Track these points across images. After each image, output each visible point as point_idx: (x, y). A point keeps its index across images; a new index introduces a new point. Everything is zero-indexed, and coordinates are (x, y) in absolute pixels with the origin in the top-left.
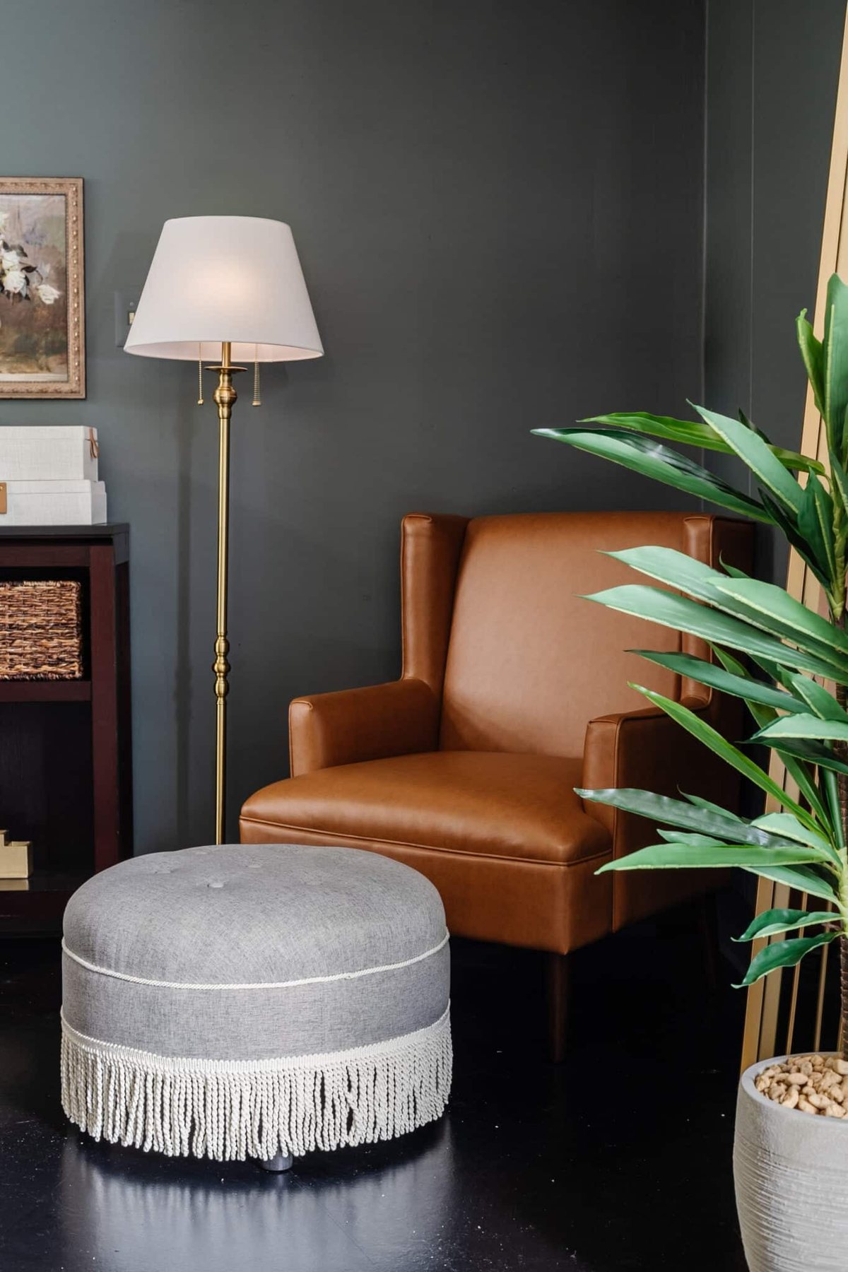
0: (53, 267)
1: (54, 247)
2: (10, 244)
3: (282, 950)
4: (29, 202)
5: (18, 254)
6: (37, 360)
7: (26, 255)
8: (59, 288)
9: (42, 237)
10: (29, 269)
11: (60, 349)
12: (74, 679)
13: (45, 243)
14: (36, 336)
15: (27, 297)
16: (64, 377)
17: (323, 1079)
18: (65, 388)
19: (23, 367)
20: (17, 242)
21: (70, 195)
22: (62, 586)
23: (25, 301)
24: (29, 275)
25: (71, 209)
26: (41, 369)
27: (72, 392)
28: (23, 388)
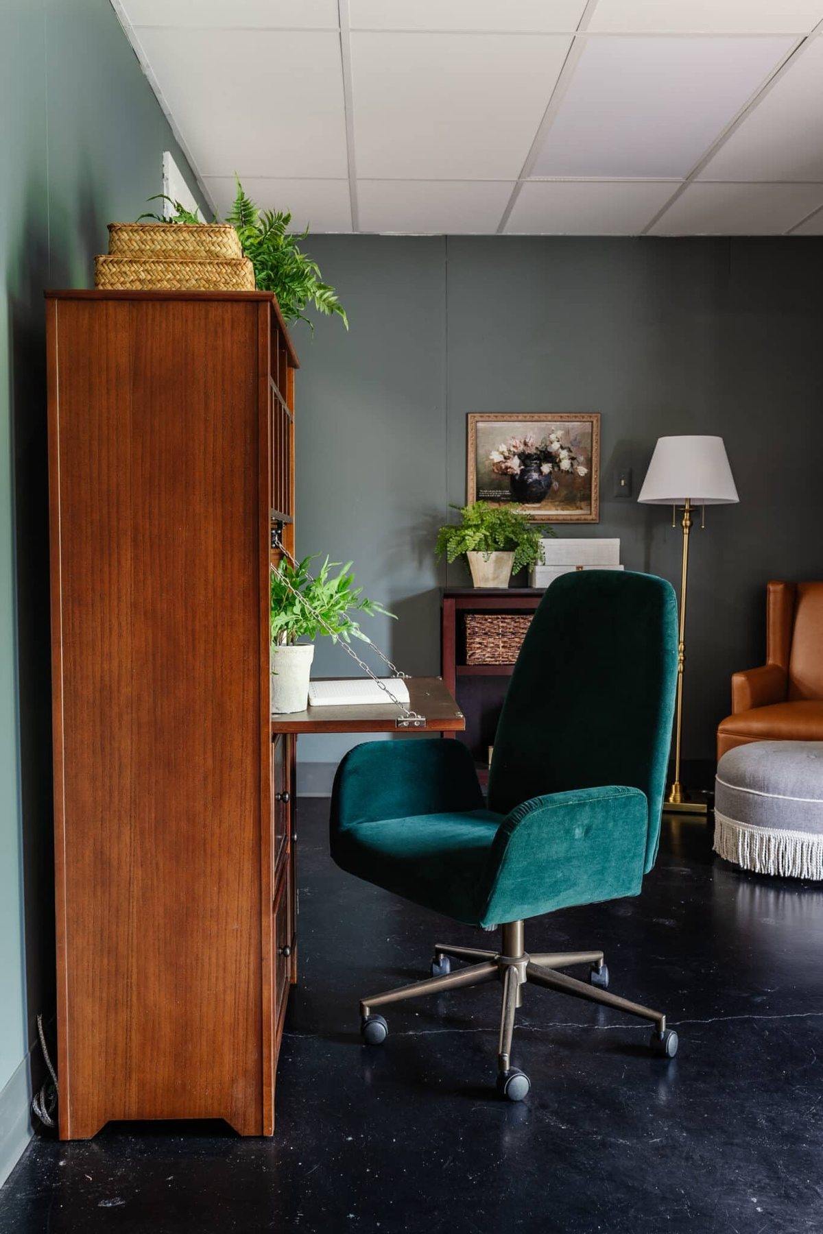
0: (585, 458)
1: (585, 448)
2: (563, 446)
4: (574, 425)
5: (568, 451)
6: (575, 504)
7: (572, 452)
8: (587, 468)
9: (580, 442)
10: (573, 459)
11: (587, 498)
13: (581, 446)
14: (575, 492)
15: (572, 473)
16: (588, 512)
18: (590, 517)
19: (569, 507)
20: (567, 445)
21: (595, 422)
23: (571, 475)
24: (573, 462)
25: (594, 429)
26: (579, 508)
27: (593, 520)
28: (569, 518)
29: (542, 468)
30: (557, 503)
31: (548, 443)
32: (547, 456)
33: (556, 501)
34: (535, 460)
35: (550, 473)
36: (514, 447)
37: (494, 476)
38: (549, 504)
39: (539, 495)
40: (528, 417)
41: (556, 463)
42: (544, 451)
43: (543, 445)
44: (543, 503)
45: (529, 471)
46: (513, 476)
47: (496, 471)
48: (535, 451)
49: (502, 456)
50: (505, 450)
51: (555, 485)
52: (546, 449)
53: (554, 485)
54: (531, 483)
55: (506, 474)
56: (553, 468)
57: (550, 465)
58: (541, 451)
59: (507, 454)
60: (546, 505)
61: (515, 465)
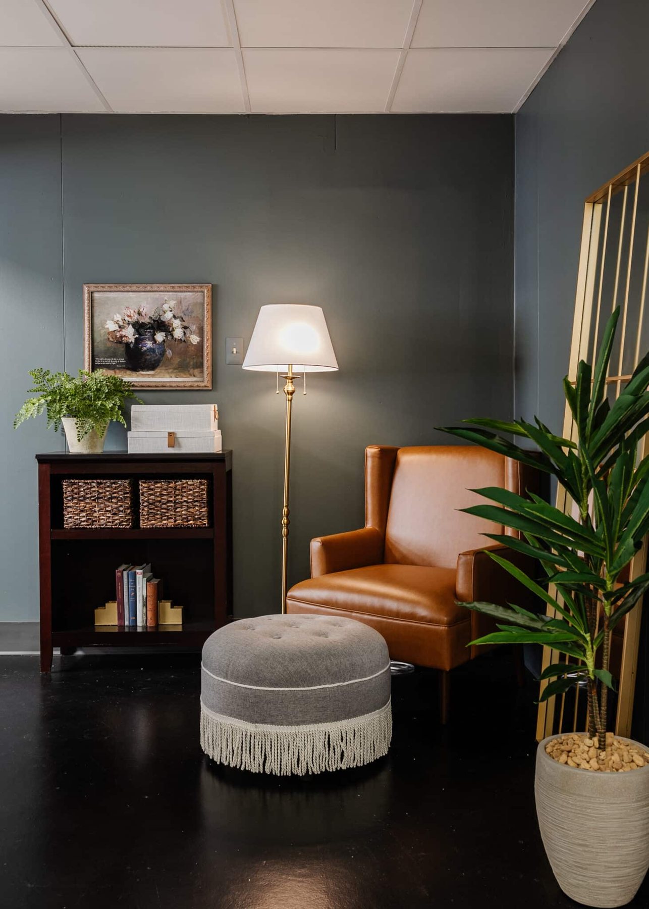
0: (197, 327)
1: (197, 317)
2: (176, 315)
3: (309, 671)
4: (186, 296)
5: (180, 321)
6: (189, 371)
7: (184, 321)
8: (200, 337)
9: (192, 312)
10: (185, 328)
11: (200, 366)
12: (205, 527)
13: (193, 315)
14: (188, 359)
15: (184, 341)
16: (201, 379)
17: (329, 735)
18: (202, 384)
19: (182, 374)
20: (180, 315)
21: (206, 292)
22: (200, 482)
23: (183, 343)
24: (185, 331)
25: (205, 299)
26: (191, 375)
27: (205, 387)
28: (182, 385)
29: (155, 337)
30: (171, 370)
31: (161, 313)
32: (160, 325)
33: (170, 369)
34: (149, 328)
35: (164, 341)
36: (128, 316)
37: (109, 344)
38: (163, 371)
39: (153, 362)
40: (141, 287)
41: (170, 332)
42: (157, 321)
43: (157, 314)
44: (157, 370)
45: (143, 340)
46: (127, 345)
47: (111, 339)
48: (149, 321)
49: (117, 325)
50: (120, 319)
51: (169, 353)
52: (160, 318)
53: (167, 353)
54: (145, 351)
55: (121, 343)
56: (166, 336)
57: (163, 334)
58: (154, 320)
59: (121, 323)
60: (160, 373)
61: (130, 334)
